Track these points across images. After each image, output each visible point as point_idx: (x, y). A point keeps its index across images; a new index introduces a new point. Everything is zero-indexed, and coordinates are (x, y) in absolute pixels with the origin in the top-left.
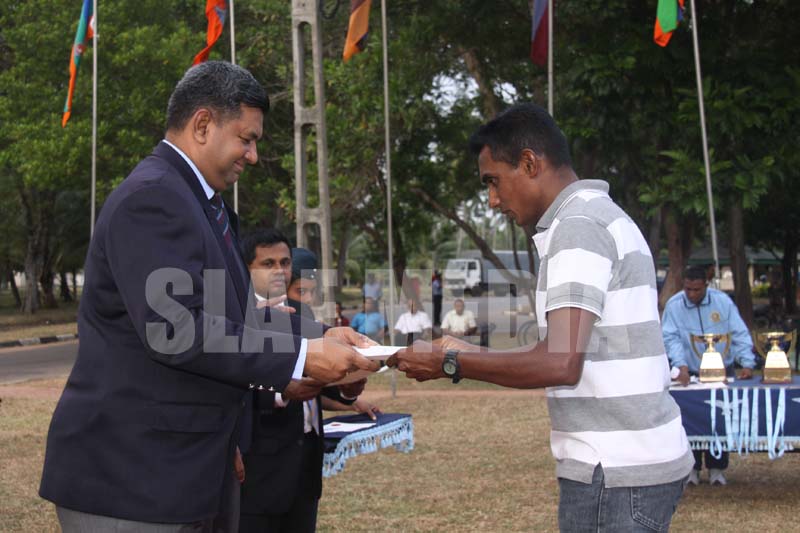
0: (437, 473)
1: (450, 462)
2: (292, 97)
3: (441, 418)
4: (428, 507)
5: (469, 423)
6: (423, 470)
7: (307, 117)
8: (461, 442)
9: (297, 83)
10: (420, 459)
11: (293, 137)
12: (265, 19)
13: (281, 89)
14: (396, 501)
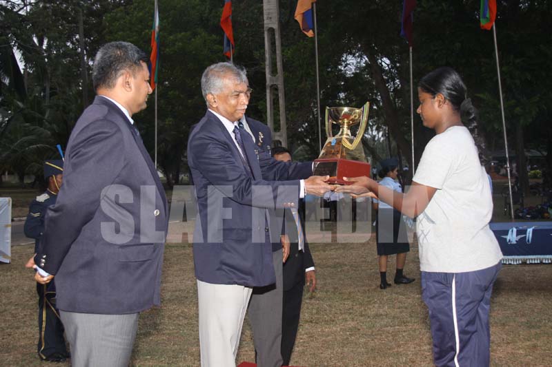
0: (351, 278)
1: (357, 272)
2: (265, 69)
3: (352, 248)
4: (346, 297)
5: (367, 251)
6: (342, 276)
7: (273, 82)
8: (363, 262)
9: (267, 62)
10: (341, 271)
11: (266, 92)
12: (247, 25)
13: (256, 65)
14: (329, 293)
